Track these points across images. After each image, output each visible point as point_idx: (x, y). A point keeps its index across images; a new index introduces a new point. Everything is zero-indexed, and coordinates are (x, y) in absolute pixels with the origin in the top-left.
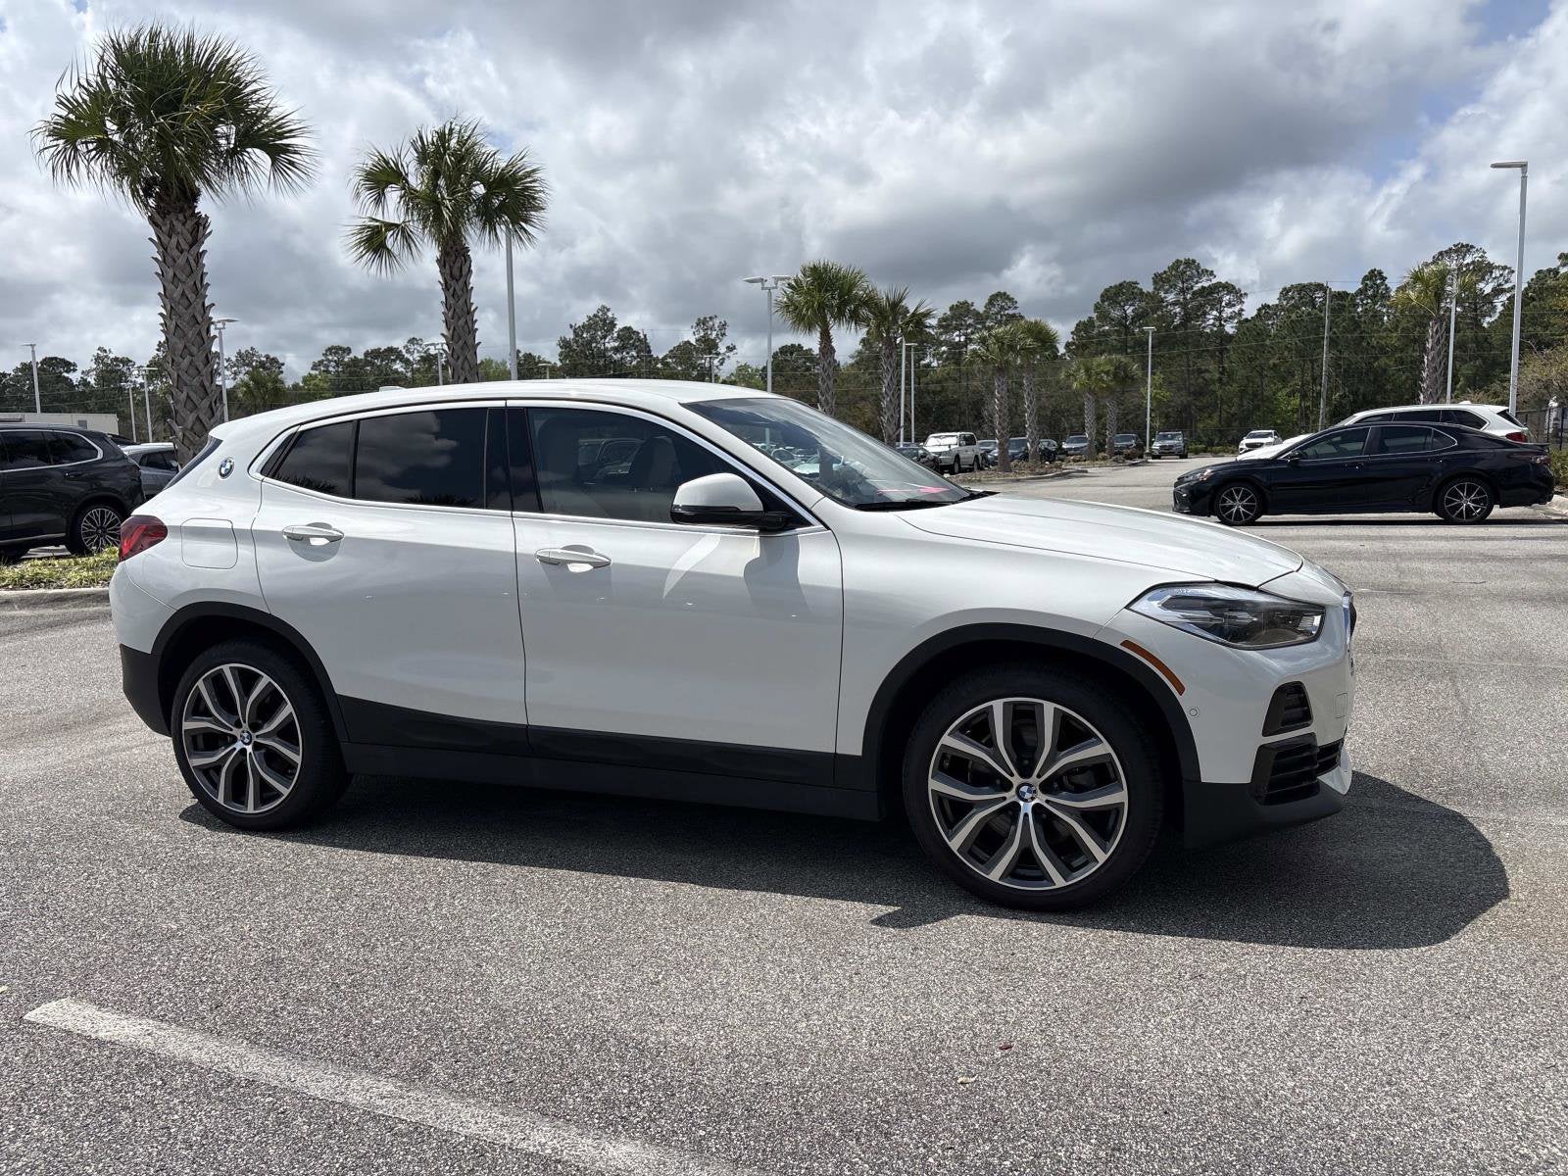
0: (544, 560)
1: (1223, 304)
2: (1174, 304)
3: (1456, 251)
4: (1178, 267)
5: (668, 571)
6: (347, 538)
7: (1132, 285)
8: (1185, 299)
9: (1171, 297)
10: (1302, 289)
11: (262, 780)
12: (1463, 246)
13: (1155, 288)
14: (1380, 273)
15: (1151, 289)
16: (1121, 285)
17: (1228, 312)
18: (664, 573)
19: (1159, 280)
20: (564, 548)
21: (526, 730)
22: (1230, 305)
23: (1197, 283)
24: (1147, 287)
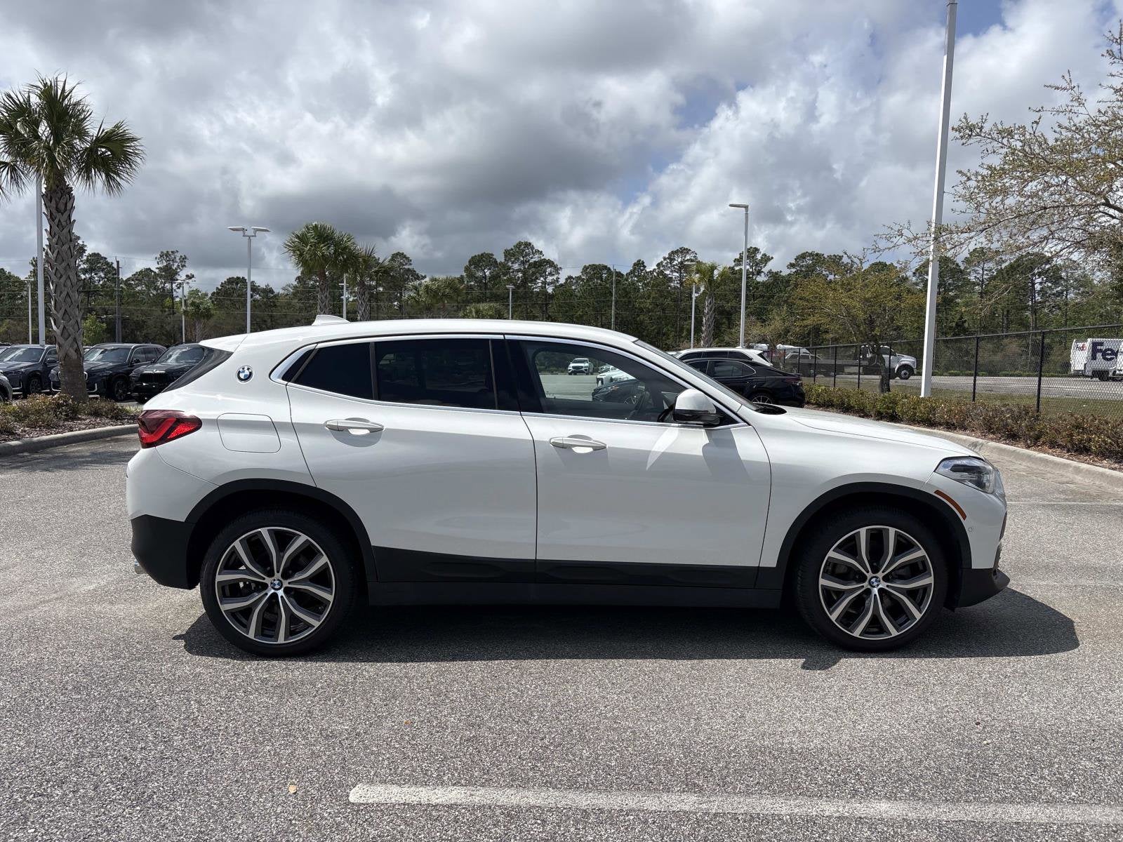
0: (555, 445)
1: (547, 273)
2: (518, 271)
3: (681, 252)
4: (520, 246)
5: (650, 451)
6: (387, 429)
7: (490, 256)
8: (525, 268)
9: (516, 266)
10: (594, 267)
11: (293, 614)
12: (684, 249)
13: (505, 260)
14: (643, 263)
15: (503, 261)
16: (482, 255)
17: (550, 279)
18: (647, 454)
19: (508, 254)
20: (569, 437)
21: (535, 563)
22: (551, 274)
23: (532, 258)
24: (500, 258)
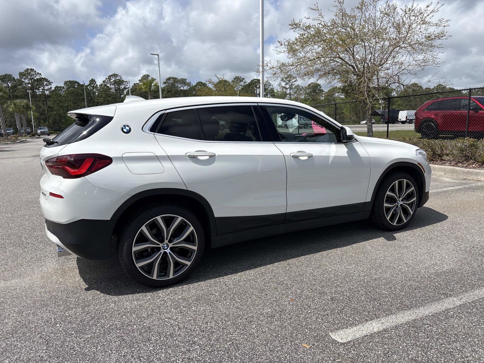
1: (44, 85)
2: (29, 83)
3: (114, 76)
4: (28, 70)
7: (10, 76)
8: (32, 82)
9: (27, 81)
10: (70, 82)
12: (115, 74)
13: (20, 78)
14: (94, 80)
15: (19, 78)
16: (5, 75)
17: (46, 88)
19: (21, 74)
22: (46, 85)
23: (35, 77)
24: (17, 77)
